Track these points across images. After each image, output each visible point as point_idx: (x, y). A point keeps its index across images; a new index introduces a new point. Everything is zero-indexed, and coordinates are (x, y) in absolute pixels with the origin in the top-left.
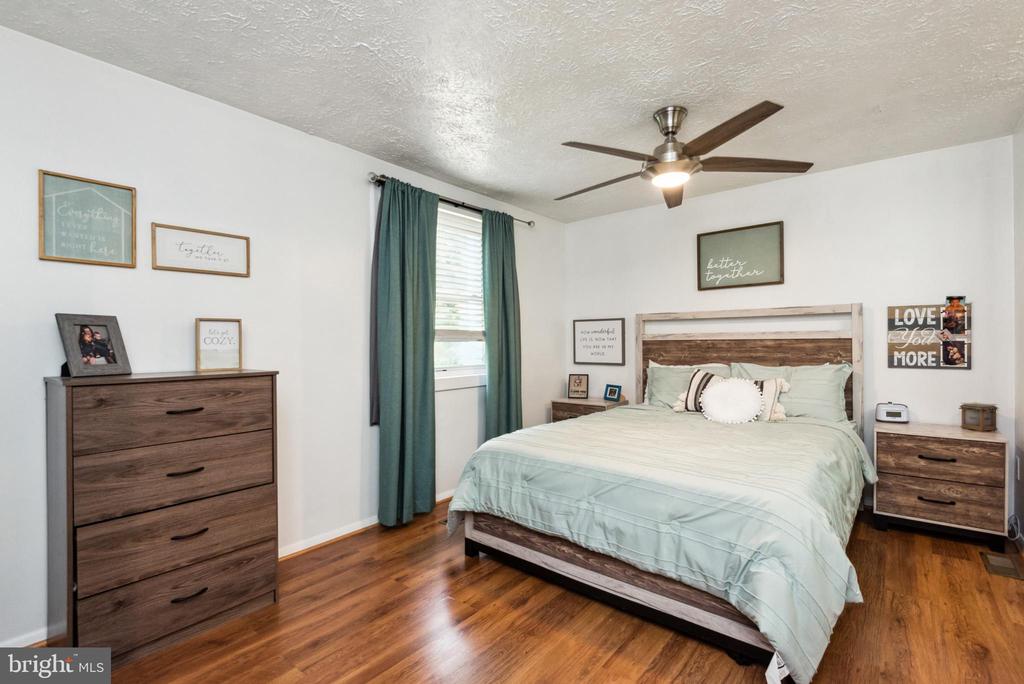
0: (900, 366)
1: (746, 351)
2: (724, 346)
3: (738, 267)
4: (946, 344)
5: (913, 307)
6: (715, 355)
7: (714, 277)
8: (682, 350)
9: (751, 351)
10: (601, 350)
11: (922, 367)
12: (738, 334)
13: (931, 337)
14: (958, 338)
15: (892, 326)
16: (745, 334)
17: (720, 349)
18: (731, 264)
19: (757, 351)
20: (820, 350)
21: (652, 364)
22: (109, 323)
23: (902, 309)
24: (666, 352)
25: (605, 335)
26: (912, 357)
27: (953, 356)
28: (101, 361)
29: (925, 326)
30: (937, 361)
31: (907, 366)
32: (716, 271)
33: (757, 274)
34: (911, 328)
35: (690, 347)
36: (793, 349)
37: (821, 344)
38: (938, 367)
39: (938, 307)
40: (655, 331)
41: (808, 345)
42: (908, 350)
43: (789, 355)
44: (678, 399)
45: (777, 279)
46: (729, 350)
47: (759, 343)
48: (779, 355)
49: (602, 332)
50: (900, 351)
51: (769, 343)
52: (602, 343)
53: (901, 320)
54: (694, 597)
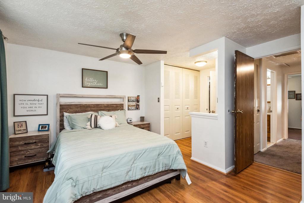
0: (130, 110)
1: (99, 107)
2: (92, 106)
3: (95, 82)
4: (137, 105)
5: (132, 97)
6: (89, 109)
7: (87, 84)
8: (77, 108)
9: (100, 108)
10: (33, 109)
11: (133, 110)
12: (97, 102)
13: (134, 103)
14: (138, 104)
15: (129, 101)
16: (99, 102)
17: (91, 107)
18: (93, 81)
19: (102, 108)
20: (117, 107)
21: (66, 114)
23: (130, 97)
24: (71, 109)
25: (37, 102)
26: (132, 108)
27: (137, 107)
29: (134, 101)
30: (135, 109)
31: (131, 110)
32: (88, 82)
33: (100, 85)
34: (132, 101)
35: (81, 106)
36: (111, 107)
37: (118, 105)
38: (135, 110)
39: (136, 97)
40: (65, 101)
41: (115, 106)
42: (131, 106)
43: (110, 108)
44: (87, 125)
45: (106, 87)
46: (94, 107)
47: (103, 105)
48: (108, 108)
49: (34, 100)
50: (130, 106)
51: (105, 105)
52: (34, 106)
53: (130, 100)
54: (162, 174)
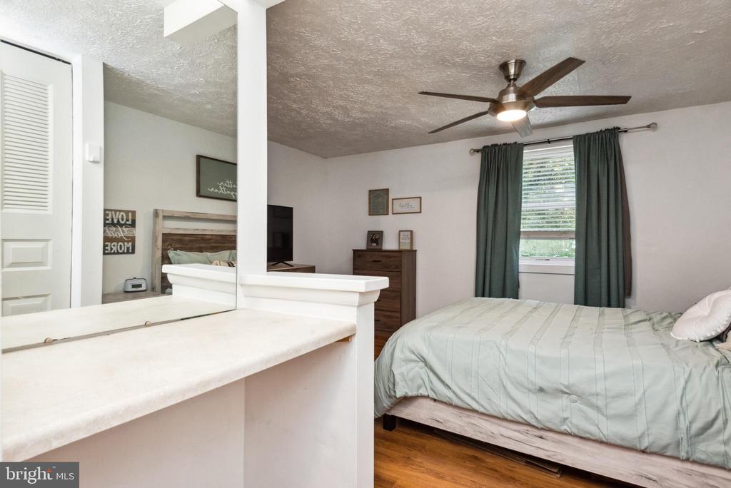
22: (381, 233)
26: (121, 246)
28: (375, 244)
